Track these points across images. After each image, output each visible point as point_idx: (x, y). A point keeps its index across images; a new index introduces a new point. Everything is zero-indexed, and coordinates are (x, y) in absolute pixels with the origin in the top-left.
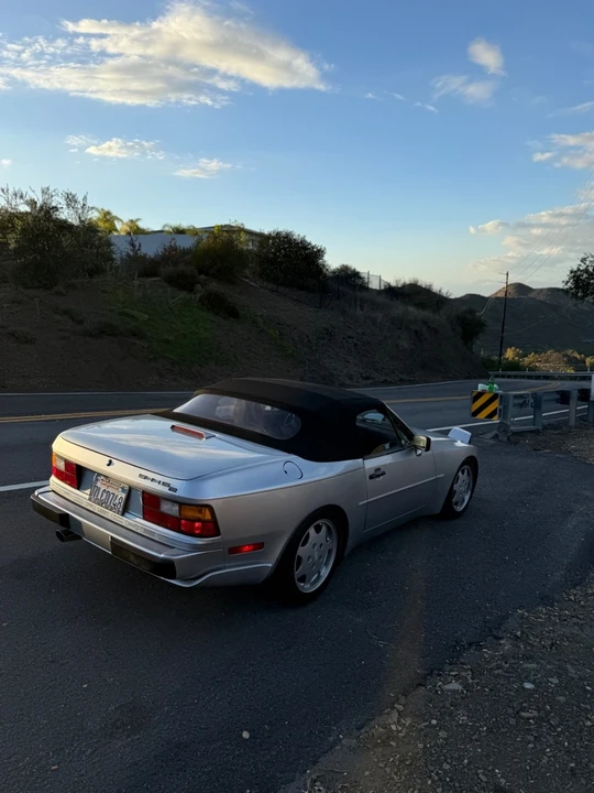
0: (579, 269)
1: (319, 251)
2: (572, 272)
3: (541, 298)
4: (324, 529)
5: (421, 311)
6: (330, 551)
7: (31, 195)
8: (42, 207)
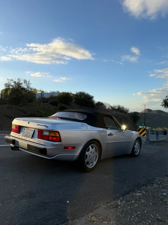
0: (165, 99)
1: (92, 97)
2: (164, 100)
3: (155, 113)
4: (94, 148)
5: (121, 113)
6: (96, 156)
7: (15, 80)
8: (17, 83)
